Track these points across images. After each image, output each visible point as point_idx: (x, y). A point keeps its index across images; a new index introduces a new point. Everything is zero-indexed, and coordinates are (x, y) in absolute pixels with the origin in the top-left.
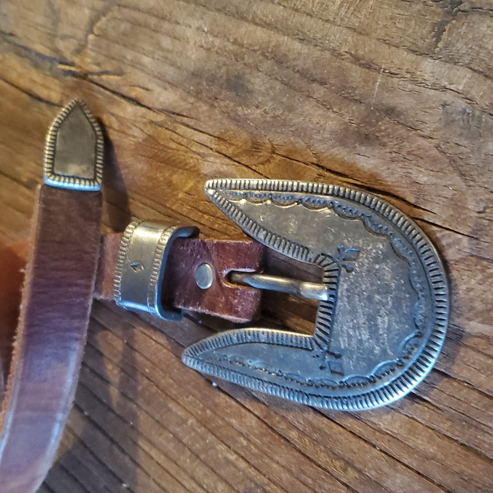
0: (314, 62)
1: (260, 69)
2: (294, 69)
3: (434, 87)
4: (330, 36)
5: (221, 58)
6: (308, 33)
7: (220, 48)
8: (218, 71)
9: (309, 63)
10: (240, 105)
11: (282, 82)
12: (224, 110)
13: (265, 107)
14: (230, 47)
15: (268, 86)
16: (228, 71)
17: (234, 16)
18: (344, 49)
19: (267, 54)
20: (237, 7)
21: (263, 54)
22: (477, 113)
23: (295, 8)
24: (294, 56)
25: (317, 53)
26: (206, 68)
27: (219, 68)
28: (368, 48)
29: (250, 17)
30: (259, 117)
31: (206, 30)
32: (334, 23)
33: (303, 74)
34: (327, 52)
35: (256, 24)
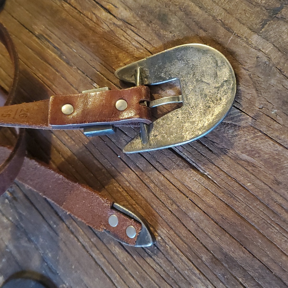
0: (203, 20)
2: (193, 20)
3: (255, 48)
4: (214, 10)
5: (158, 3)
6: (204, 5)
9: (201, 19)
11: (186, 24)
12: (154, 29)
13: (175, 34)
15: (178, 24)
16: (160, 11)
18: (219, 18)
19: (181, 8)
21: (180, 8)
22: (271, 65)
24: (195, 14)
25: (206, 15)
26: (150, 6)
27: (156, 7)
28: (230, 20)
30: (170, 37)
32: (218, 4)
33: (197, 23)
34: (211, 17)
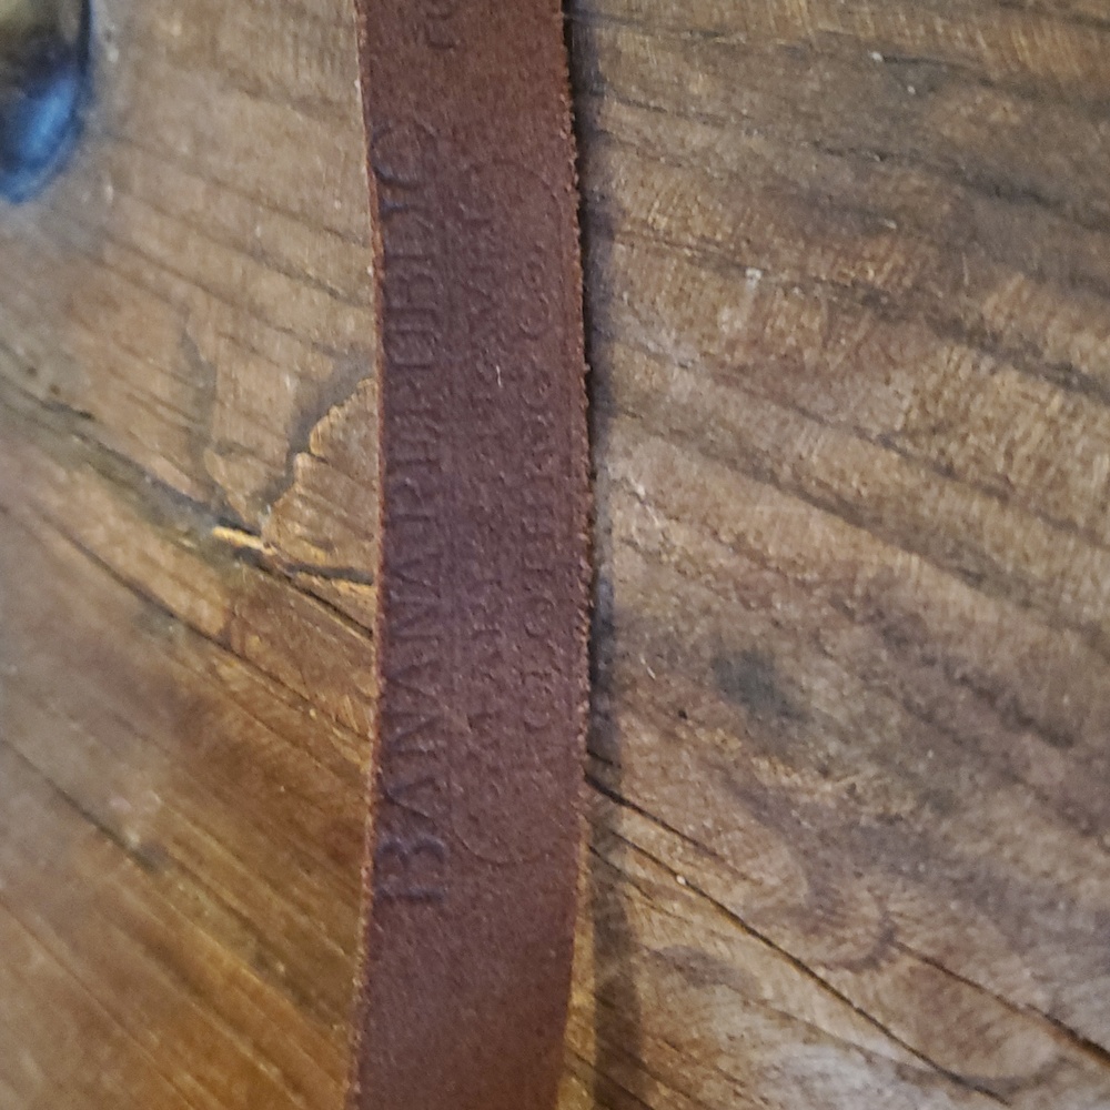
1: (828, 648)
7: (690, 559)
8: (684, 627)
10: (764, 752)
14: (723, 559)
17: (733, 464)
20: (739, 437)
23: (944, 463)
29: (786, 472)
31: (641, 490)
35: (806, 496)
